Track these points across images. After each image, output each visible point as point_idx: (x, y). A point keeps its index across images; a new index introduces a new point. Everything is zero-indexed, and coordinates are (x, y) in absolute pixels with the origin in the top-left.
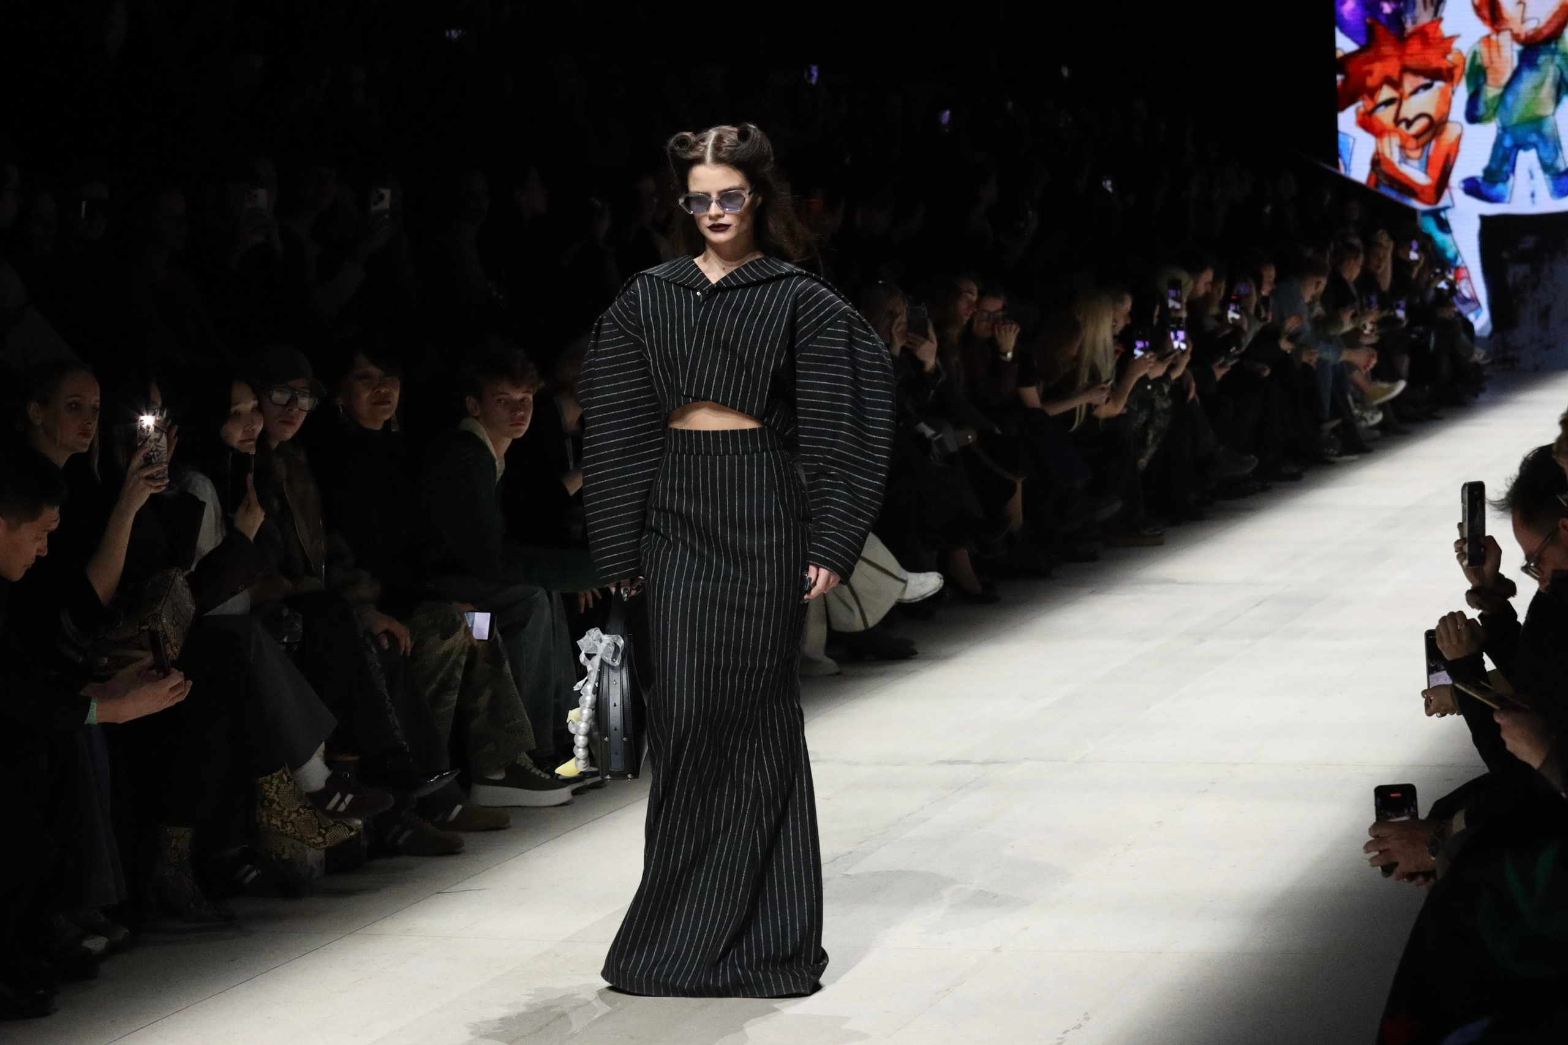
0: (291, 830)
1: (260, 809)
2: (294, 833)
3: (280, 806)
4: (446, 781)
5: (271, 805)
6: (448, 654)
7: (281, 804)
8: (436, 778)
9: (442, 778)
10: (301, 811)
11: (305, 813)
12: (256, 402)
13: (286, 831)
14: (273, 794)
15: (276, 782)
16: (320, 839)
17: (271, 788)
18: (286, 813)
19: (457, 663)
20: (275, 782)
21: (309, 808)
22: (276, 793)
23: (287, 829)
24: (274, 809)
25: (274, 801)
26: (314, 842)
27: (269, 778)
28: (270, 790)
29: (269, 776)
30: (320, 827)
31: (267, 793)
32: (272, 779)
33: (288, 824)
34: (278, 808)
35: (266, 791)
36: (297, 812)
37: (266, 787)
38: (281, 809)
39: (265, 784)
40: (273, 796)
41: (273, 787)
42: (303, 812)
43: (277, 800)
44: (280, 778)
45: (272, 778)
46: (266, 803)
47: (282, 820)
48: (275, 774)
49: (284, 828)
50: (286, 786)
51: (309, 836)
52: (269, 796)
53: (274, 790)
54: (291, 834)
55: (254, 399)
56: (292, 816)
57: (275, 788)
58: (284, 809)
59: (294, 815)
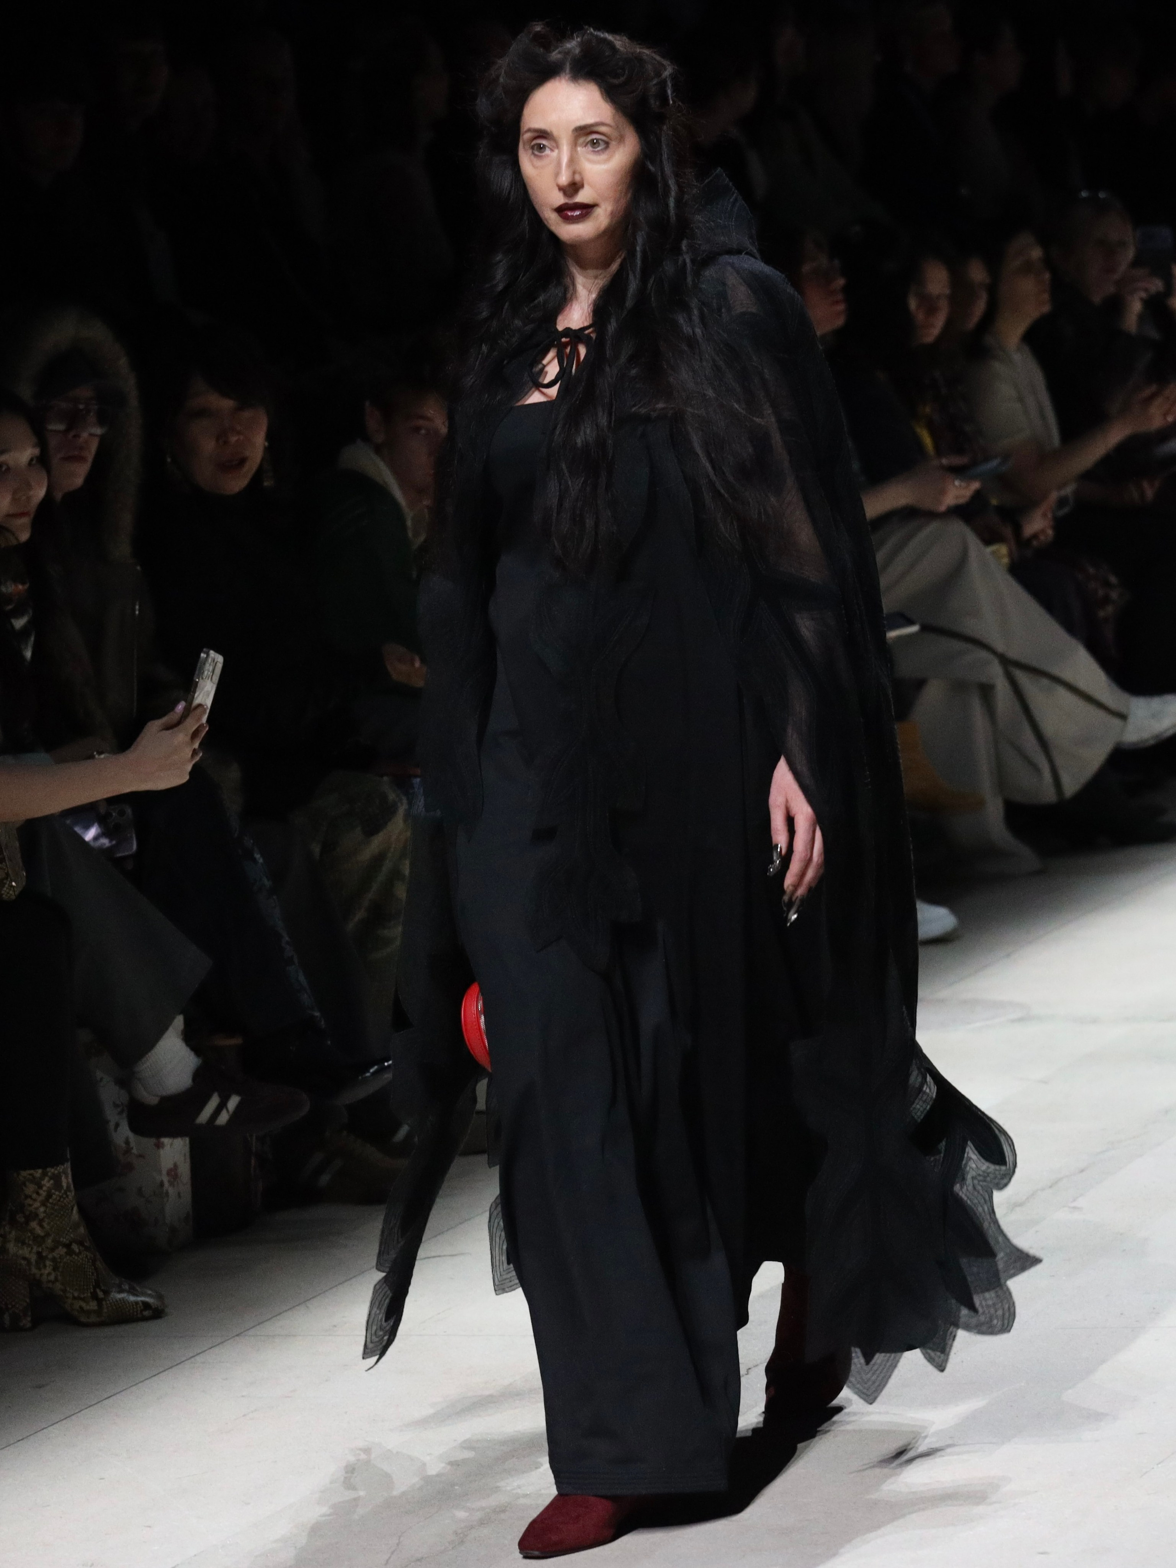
0: (49, 1274)
1: (7, 1228)
2: (53, 1282)
3: (41, 1226)
4: (388, 1076)
5: (27, 1223)
6: (379, 859)
7: (45, 1224)
8: (372, 1071)
9: (383, 1070)
10: (75, 1247)
11: (80, 1253)
12: (37, 451)
13: (41, 1275)
14: (37, 1204)
15: (48, 1185)
16: (93, 1305)
17: (38, 1193)
18: (49, 1242)
19: (395, 874)
20: (47, 1183)
21: (87, 1249)
22: (43, 1204)
23: (43, 1271)
24: (32, 1231)
25: (37, 1215)
26: (81, 1307)
27: (38, 1173)
28: (34, 1196)
29: (40, 1171)
30: (97, 1285)
31: (29, 1201)
32: (42, 1178)
33: (48, 1263)
34: (39, 1231)
35: (27, 1197)
36: (68, 1246)
37: (30, 1189)
38: (42, 1234)
39: (27, 1184)
40: (37, 1208)
41: (41, 1192)
42: (77, 1251)
43: (42, 1215)
44: (57, 1179)
45: (44, 1174)
46: (20, 1218)
47: (39, 1254)
48: (51, 1171)
49: (40, 1269)
50: (61, 1197)
51: (76, 1294)
52: (30, 1205)
53: (41, 1198)
54: (49, 1281)
55: (34, 446)
56: (57, 1251)
57: (43, 1193)
58: (48, 1235)
59: (62, 1251)
